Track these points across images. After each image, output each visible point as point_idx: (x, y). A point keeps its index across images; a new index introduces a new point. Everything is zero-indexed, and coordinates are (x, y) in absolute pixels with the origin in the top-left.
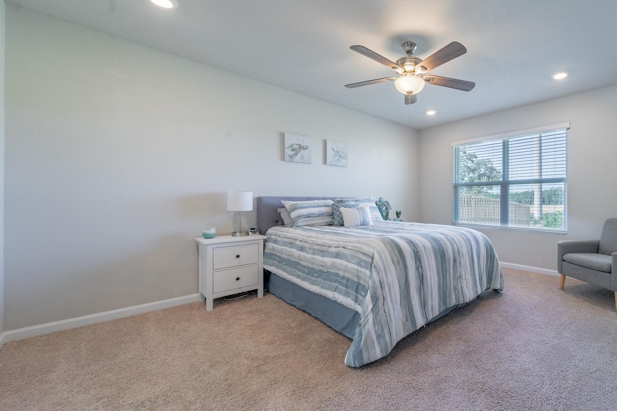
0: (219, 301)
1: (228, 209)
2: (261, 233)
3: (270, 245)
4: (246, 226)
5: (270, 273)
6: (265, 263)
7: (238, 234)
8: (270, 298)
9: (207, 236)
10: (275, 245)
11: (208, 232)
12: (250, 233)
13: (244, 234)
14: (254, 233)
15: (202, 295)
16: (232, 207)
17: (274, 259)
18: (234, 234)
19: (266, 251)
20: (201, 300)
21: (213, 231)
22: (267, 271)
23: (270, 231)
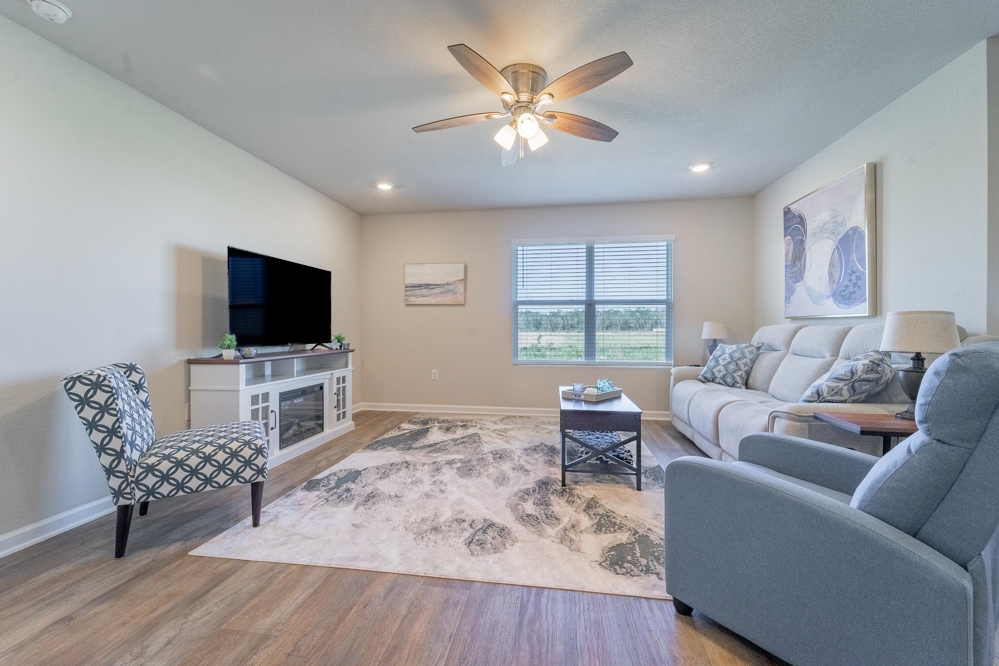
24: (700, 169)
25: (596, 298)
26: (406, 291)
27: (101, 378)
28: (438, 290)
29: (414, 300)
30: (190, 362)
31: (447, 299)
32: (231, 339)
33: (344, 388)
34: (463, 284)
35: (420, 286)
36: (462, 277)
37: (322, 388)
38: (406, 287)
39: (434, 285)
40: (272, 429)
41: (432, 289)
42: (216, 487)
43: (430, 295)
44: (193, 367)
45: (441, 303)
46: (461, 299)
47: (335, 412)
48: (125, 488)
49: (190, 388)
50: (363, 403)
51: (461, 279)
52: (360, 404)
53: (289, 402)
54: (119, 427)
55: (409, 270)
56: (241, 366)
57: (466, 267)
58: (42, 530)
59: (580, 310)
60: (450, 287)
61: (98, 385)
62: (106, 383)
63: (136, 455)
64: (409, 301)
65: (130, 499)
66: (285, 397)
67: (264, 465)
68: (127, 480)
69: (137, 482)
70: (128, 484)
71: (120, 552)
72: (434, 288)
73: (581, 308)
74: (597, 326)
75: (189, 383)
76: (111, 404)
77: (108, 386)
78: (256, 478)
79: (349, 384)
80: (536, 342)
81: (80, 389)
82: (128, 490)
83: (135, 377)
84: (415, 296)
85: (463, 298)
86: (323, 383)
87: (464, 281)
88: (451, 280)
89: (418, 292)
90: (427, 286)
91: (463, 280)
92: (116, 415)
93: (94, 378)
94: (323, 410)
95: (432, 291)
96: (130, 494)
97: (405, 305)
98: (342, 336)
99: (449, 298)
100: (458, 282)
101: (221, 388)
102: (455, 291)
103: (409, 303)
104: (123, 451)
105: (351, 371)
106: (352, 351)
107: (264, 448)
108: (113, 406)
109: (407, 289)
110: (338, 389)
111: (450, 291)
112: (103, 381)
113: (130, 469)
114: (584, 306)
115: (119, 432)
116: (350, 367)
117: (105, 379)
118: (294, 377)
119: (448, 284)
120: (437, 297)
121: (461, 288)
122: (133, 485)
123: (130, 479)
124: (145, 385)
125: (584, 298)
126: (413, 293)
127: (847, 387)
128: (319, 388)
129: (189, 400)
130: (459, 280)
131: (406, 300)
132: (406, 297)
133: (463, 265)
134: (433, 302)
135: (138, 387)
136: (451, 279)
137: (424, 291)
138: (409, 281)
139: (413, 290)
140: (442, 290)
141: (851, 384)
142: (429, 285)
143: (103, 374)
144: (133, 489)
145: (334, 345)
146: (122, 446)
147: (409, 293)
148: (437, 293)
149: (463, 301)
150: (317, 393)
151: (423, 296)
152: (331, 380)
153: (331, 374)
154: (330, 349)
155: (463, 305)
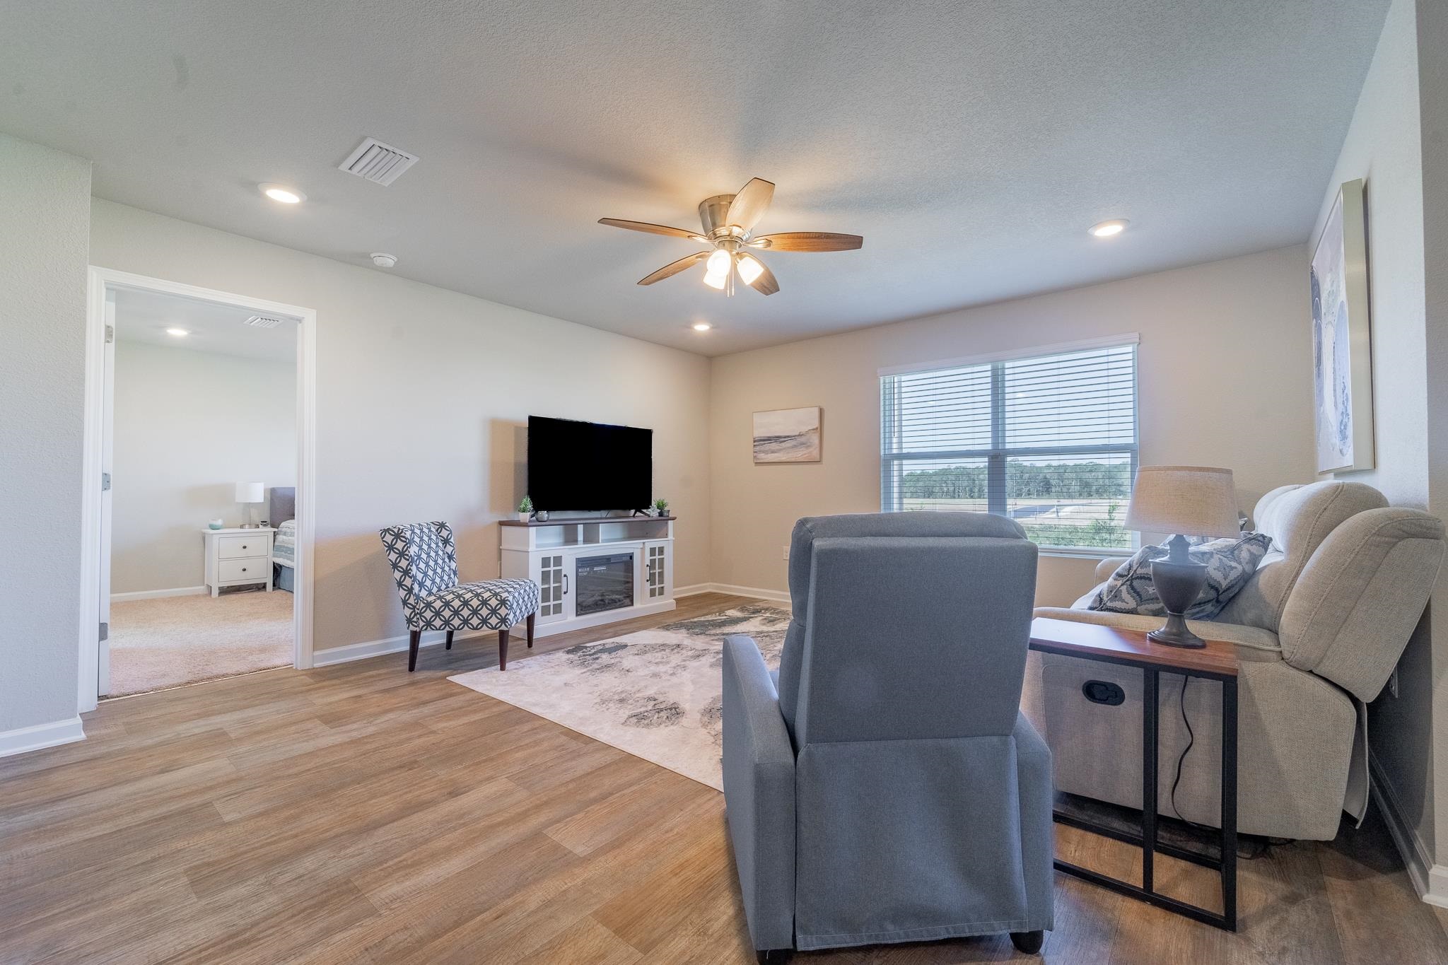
0: (225, 591)
1: (237, 501)
2: (273, 526)
3: (280, 538)
4: (258, 520)
5: (281, 566)
6: (274, 556)
7: (247, 526)
8: (278, 592)
9: (213, 527)
10: (284, 537)
11: (214, 523)
12: (260, 526)
13: (254, 526)
14: (265, 525)
15: (208, 586)
16: (240, 498)
17: (283, 551)
18: (242, 527)
19: (276, 544)
20: (206, 592)
21: (219, 522)
22: (278, 564)
23: (283, 524)
24: (1109, 231)
25: (1008, 446)
26: (754, 446)
27: (400, 531)
28: (789, 444)
29: (763, 457)
30: (502, 524)
31: (800, 454)
32: (527, 502)
33: (661, 561)
34: (818, 434)
35: (769, 439)
36: (816, 424)
37: (631, 557)
38: (755, 442)
39: (785, 437)
40: (565, 593)
41: (783, 442)
42: (470, 628)
43: (780, 450)
44: (504, 528)
45: (793, 460)
46: (815, 453)
47: (648, 586)
48: (413, 617)
49: (501, 547)
50: (711, 583)
51: (815, 427)
52: (708, 584)
53: (588, 569)
54: (410, 569)
55: (757, 419)
56: (531, 528)
57: (821, 411)
58: (387, 646)
59: (982, 465)
60: (803, 439)
61: (398, 536)
62: (403, 534)
63: (424, 593)
64: (757, 459)
65: (416, 627)
66: (582, 563)
67: (506, 615)
68: (415, 611)
69: (420, 614)
70: (415, 615)
71: (412, 669)
72: (785, 441)
73: (983, 462)
74: (1008, 489)
75: (500, 544)
76: (406, 550)
77: (404, 537)
78: (500, 627)
79: (668, 556)
80: (1107, 516)
81: (389, 538)
82: (415, 619)
83: (444, 533)
84: (763, 452)
85: (818, 452)
86: (633, 553)
87: (821, 430)
89: (768, 446)
90: (777, 439)
91: (817, 428)
92: (408, 560)
93: (396, 530)
94: (632, 582)
95: (783, 444)
96: (416, 622)
97: (754, 464)
98: (665, 502)
99: (802, 453)
100: (812, 431)
101: (515, 548)
102: (809, 444)
103: (758, 461)
104: (412, 588)
105: (671, 542)
106: (674, 519)
107: (507, 600)
108: (407, 553)
109: (755, 444)
110: (653, 562)
111: (802, 444)
112: (401, 533)
113: (417, 604)
114: (986, 459)
115: (410, 573)
116: (671, 537)
117: (402, 532)
118: (598, 542)
119: (800, 435)
120: (788, 453)
121: (815, 439)
122: (418, 616)
123: (417, 611)
124: (452, 540)
125: (989, 447)
126: (762, 448)
127: (1125, 587)
128: (629, 558)
129: (500, 559)
130: (814, 430)
131: (755, 457)
132: (755, 454)
133: (816, 411)
134: (784, 459)
135: (446, 542)
136: (804, 429)
137: (774, 446)
138: (760, 433)
139: (762, 445)
140: (794, 443)
141: (1128, 583)
142: (779, 437)
143: (402, 527)
144: (418, 619)
145: (653, 512)
146: (412, 584)
147: (758, 448)
148: (788, 448)
149: (818, 457)
150: (625, 563)
151: (773, 452)
152: (643, 549)
153: (644, 543)
154: (649, 516)
155: (819, 462)
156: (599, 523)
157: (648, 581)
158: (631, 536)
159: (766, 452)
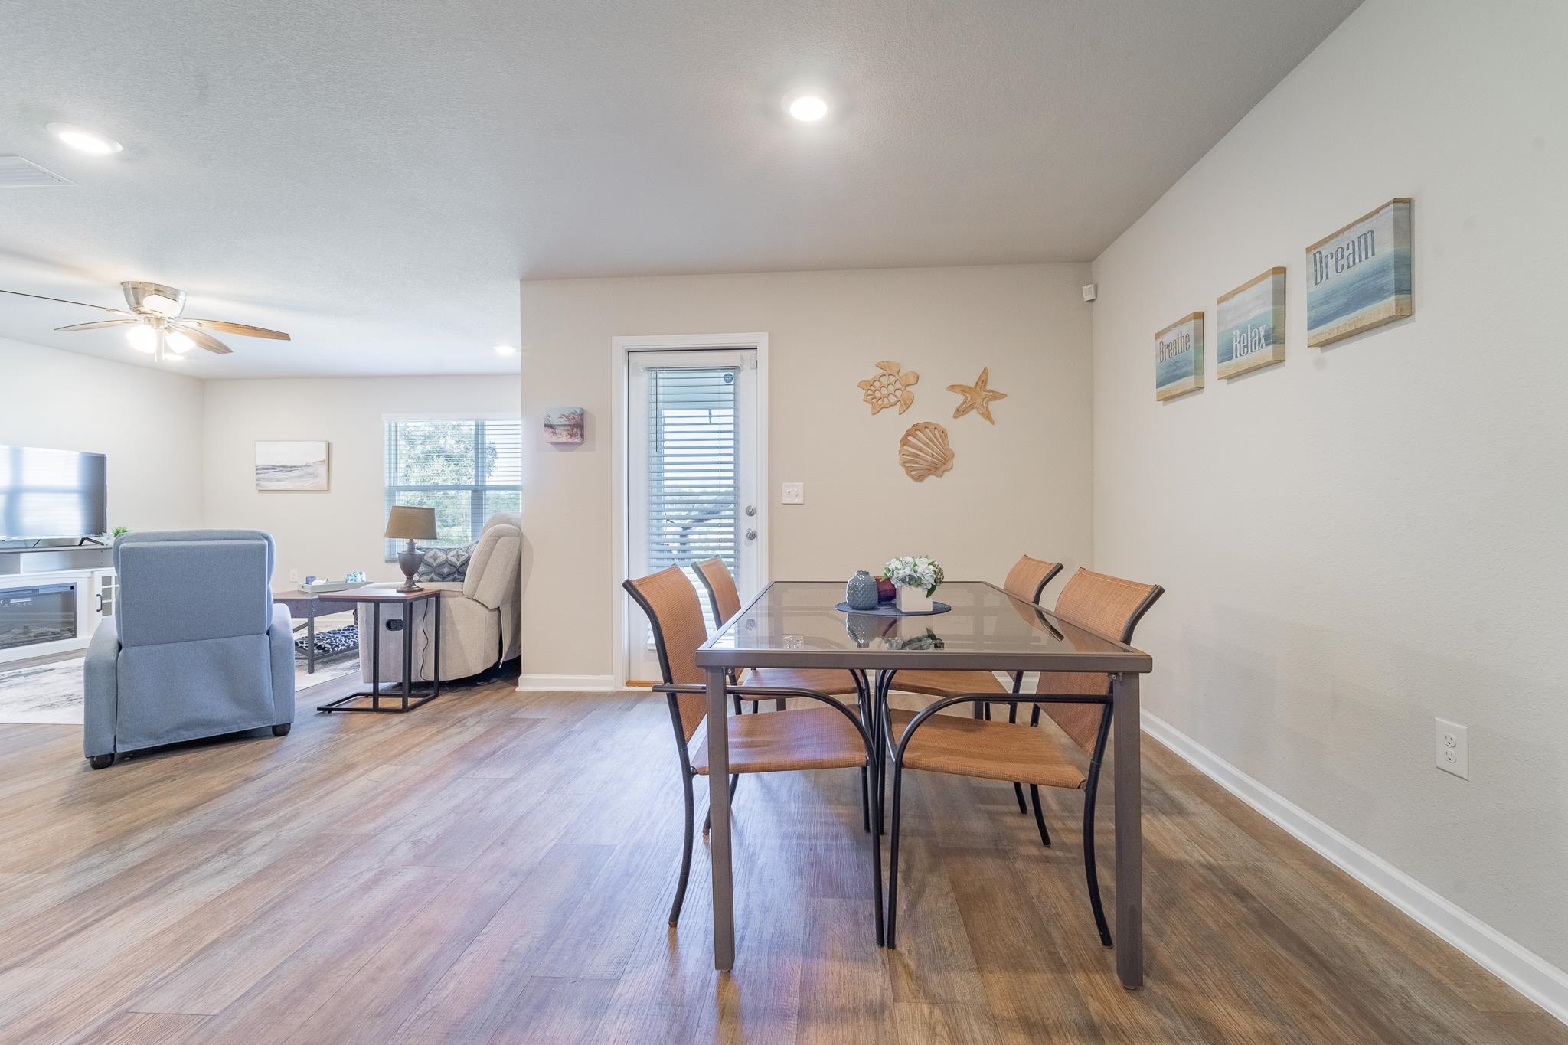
25: (487, 484)
26: (257, 474)
28: (295, 473)
29: (267, 485)
31: (307, 484)
34: (325, 466)
35: (274, 468)
36: (323, 457)
37: (72, 588)
38: (257, 469)
39: (291, 467)
41: (288, 471)
43: (287, 479)
45: (299, 488)
46: (322, 482)
47: (99, 616)
51: (322, 459)
55: (261, 448)
57: (329, 445)
59: (466, 497)
60: (310, 470)
64: (261, 487)
72: (291, 471)
84: (268, 480)
85: (326, 482)
86: (75, 583)
87: (329, 462)
88: (311, 461)
89: (272, 475)
90: (283, 468)
91: (324, 461)
94: (74, 614)
95: (289, 473)
97: (256, 491)
99: (309, 483)
102: (316, 475)
103: (263, 489)
109: (258, 471)
110: (107, 591)
111: (310, 474)
114: (471, 493)
119: (307, 466)
120: (294, 482)
121: (322, 470)
125: (473, 483)
126: (266, 476)
128: (68, 589)
130: (321, 462)
131: (257, 485)
132: (258, 482)
133: (323, 445)
134: (290, 487)
137: (279, 474)
138: (262, 461)
139: (265, 473)
140: (301, 472)
142: (286, 467)
147: (261, 476)
148: (295, 477)
149: (326, 486)
150: (64, 594)
151: (278, 480)
152: (91, 579)
153: (92, 572)
154: (102, 544)
155: (328, 491)
156: (20, 552)
157: (98, 611)
158: (76, 566)
159: (270, 480)
